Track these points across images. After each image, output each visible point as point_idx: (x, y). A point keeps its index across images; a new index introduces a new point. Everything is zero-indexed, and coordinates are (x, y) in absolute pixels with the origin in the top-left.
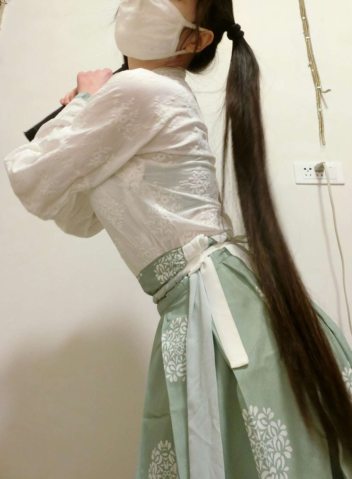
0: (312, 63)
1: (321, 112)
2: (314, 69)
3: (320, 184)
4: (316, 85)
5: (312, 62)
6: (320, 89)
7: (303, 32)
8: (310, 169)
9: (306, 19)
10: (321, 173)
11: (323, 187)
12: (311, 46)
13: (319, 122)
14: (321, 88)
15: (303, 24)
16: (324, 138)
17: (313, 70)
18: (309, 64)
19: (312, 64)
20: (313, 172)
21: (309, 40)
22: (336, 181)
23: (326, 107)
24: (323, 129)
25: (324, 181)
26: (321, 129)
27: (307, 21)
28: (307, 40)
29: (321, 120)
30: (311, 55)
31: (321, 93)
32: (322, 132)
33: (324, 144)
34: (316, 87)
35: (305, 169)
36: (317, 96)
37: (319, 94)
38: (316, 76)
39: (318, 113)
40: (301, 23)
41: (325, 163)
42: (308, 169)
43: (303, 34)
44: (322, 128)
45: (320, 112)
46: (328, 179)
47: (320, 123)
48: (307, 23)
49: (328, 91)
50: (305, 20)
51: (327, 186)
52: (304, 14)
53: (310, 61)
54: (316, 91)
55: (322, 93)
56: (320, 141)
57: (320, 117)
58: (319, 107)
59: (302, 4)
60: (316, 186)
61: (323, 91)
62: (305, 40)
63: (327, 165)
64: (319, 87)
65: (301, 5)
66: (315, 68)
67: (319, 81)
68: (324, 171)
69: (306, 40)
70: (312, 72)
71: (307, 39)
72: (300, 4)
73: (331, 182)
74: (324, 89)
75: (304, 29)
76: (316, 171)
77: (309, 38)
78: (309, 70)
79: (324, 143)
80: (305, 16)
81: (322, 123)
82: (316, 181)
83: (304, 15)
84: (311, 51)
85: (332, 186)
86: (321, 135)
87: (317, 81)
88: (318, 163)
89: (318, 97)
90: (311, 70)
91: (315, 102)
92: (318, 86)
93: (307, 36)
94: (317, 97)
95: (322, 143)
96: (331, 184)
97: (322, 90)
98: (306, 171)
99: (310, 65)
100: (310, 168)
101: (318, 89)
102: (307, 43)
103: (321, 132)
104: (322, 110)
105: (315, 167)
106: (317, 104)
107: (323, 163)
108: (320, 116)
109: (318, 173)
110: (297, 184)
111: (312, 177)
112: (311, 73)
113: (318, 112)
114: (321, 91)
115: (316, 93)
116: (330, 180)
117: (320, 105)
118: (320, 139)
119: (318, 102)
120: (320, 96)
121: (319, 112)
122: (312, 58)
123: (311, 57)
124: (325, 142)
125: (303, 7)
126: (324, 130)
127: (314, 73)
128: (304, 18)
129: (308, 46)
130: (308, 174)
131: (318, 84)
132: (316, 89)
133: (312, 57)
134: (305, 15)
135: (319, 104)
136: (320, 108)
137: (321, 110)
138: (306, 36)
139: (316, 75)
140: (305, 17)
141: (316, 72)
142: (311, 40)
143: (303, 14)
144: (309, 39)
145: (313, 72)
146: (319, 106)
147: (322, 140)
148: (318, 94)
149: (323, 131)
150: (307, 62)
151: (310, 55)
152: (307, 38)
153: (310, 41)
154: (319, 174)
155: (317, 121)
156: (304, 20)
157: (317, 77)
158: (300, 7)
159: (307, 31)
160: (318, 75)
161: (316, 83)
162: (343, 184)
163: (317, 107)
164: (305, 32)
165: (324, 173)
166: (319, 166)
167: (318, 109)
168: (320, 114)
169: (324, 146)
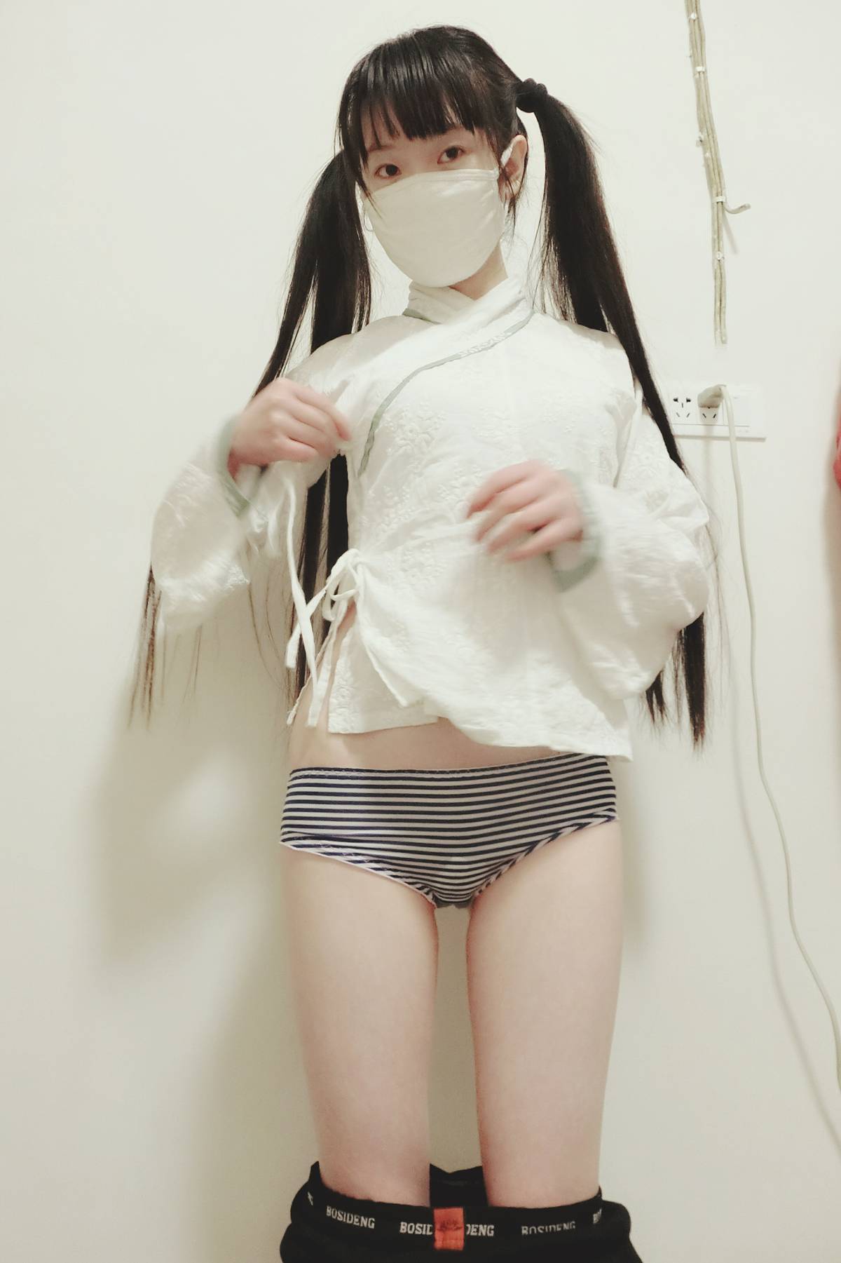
0: (708, 135)
1: (722, 261)
2: (711, 152)
3: (708, 438)
4: (714, 195)
5: (706, 134)
6: (722, 202)
7: (689, 55)
8: (688, 401)
9: (698, 18)
10: (712, 411)
11: (716, 443)
12: (707, 91)
13: (715, 287)
14: (724, 201)
15: (691, 33)
16: (725, 325)
17: (708, 155)
18: (698, 139)
19: (708, 140)
20: (694, 407)
21: (702, 75)
22: (747, 431)
23: (735, 250)
24: (723, 305)
25: (719, 430)
26: (718, 304)
27: (701, 25)
28: (697, 76)
29: (721, 282)
30: (707, 116)
31: (723, 213)
32: (720, 311)
33: (724, 342)
34: (711, 197)
35: (676, 400)
36: (713, 222)
37: (720, 215)
38: (714, 170)
39: (713, 264)
40: (685, 30)
41: (725, 386)
42: (682, 400)
43: (689, 59)
44: (721, 301)
45: (719, 261)
46: (730, 425)
47: (718, 290)
48: (699, 29)
49: (744, 208)
50: (696, 22)
51: (726, 442)
52: (694, 5)
53: (701, 130)
54: (713, 208)
55: (726, 212)
56: (715, 334)
57: (719, 275)
58: (717, 249)
60: (699, 442)
61: (730, 210)
62: (692, 74)
63: (730, 391)
64: (720, 199)
66: (713, 150)
67: (722, 184)
68: (721, 406)
69: (695, 75)
70: (706, 159)
71: (699, 73)
73: (739, 432)
74: (732, 204)
75: (693, 45)
76: (703, 406)
77: (704, 70)
78: (698, 154)
79: (724, 339)
80: (697, 10)
81: (723, 288)
82: (701, 430)
83: (694, 8)
84: (705, 107)
85: (739, 444)
86: (718, 318)
87: (716, 184)
88: (708, 386)
89: (716, 223)
90: (705, 153)
91: (709, 236)
92: (717, 196)
93: (699, 65)
94: (713, 224)
95: (719, 339)
96: (739, 439)
97: (727, 207)
98: (679, 405)
99: (701, 141)
100: (689, 398)
101: (718, 203)
102: (698, 82)
103: (717, 309)
104: (723, 258)
105: (700, 396)
106: (714, 240)
107: (723, 388)
108: (719, 271)
109: (706, 411)
111: (692, 420)
112: (703, 162)
113: (713, 260)
114: (723, 209)
115: (713, 214)
116: (736, 428)
117: (721, 243)
118: (716, 329)
119: (716, 236)
120: (720, 221)
121: (716, 262)
122: (708, 124)
123: (705, 122)
124: (725, 336)
126: (725, 307)
127: (710, 163)
128: (693, 16)
129: (698, 89)
130: (683, 413)
131: (720, 190)
132: (713, 204)
133: (707, 119)
134: (696, 7)
135: (717, 242)
136: (719, 250)
137: (721, 255)
138: (695, 64)
139: (716, 167)
140: (697, 13)
141: (715, 159)
142: (709, 74)
143: (692, 5)
144: (703, 72)
145: (708, 158)
146: (716, 245)
147: (719, 330)
148: (715, 216)
149: (722, 309)
150: (695, 134)
151: (702, 116)
152: (699, 69)
153: (706, 78)
154: (709, 413)
155: (710, 284)
156: (694, 21)
157: (716, 171)
159: (699, 50)
160: (719, 166)
161: (715, 187)
162: (762, 440)
163: (714, 247)
164: (693, 51)
165: (720, 411)
166: (710, 394)
167: (714, 254)
168: (720, 266)
169: (724, 345)
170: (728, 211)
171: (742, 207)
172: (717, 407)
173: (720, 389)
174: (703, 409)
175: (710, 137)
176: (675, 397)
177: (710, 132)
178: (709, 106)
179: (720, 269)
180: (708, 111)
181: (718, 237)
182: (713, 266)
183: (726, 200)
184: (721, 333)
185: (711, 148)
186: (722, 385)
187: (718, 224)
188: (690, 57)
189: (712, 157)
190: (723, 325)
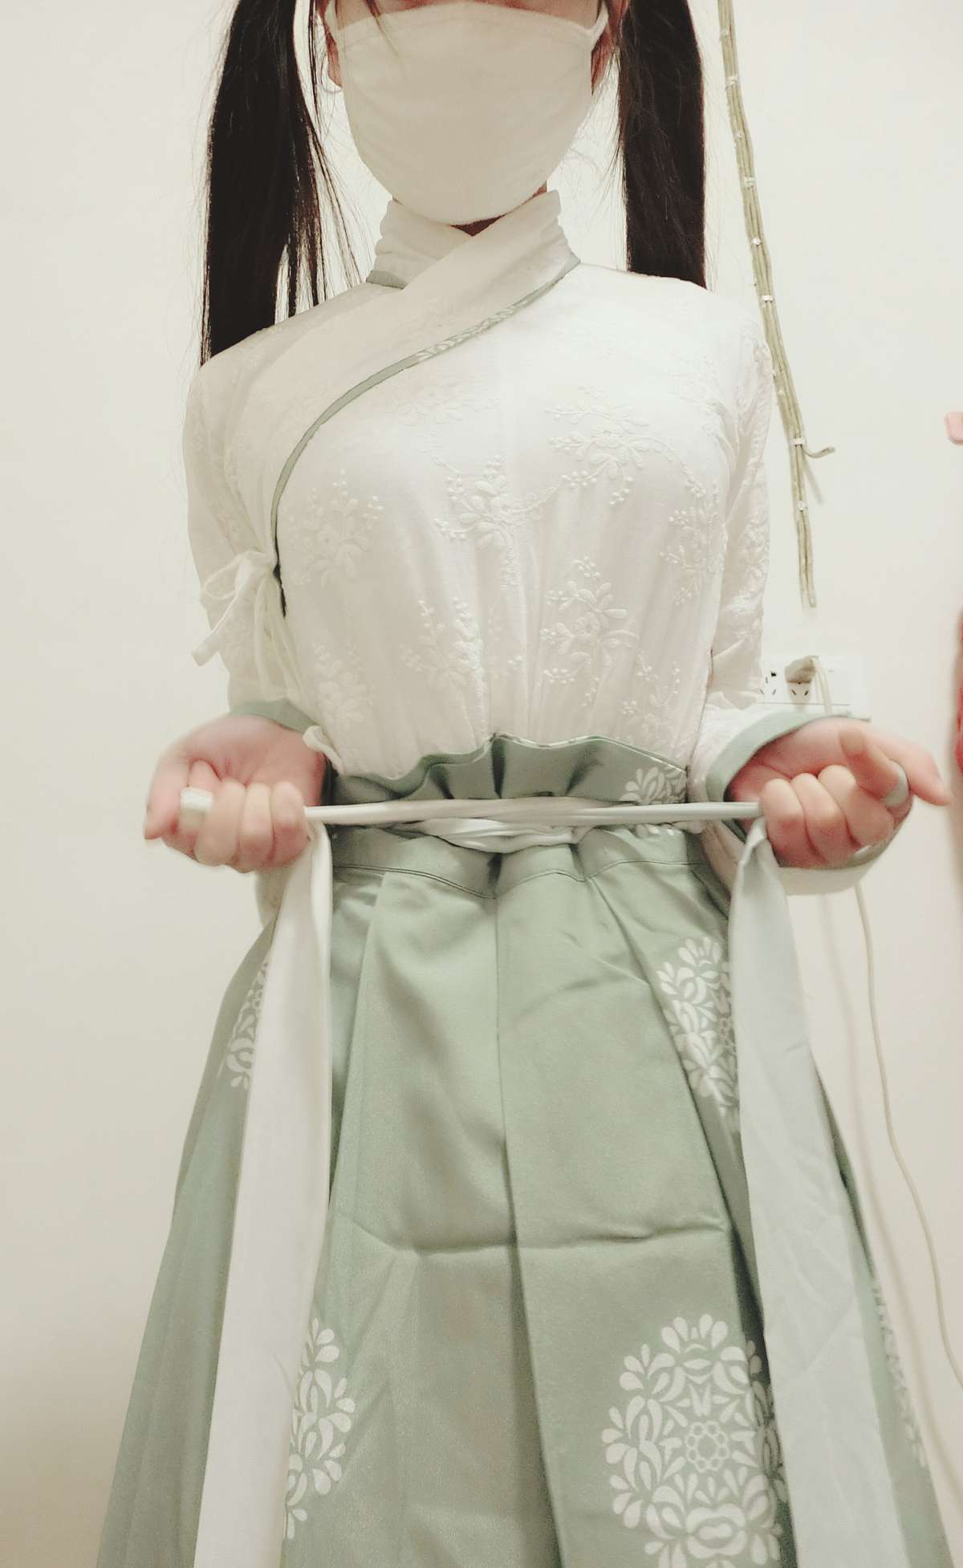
0: (781, 371)
1: (804, 513)
2: (785, 389)
4: (792, 437)
5: (778, 370)
6: (801, 445)
7: (753, 283)
8: (773, 675)
9: (761, 244)
10: (804, 687)
12: (776, 321)
13: (799, 541)
14: (803, 443)
15: (754, 260)
16: (813, 586)
17: (781, 392)
19: (782, 377)
20: (781, 684)
21: (768, 303)
23: (819, 498)
24: (809, 562)
26: (803, 561)
27: (766, 252)
28: (764, 305)
29: (806, 536)
30: (777, 346)
31: (803, 456)
32: (806, 568)
33: (813, 605)
34: (789, 439)
36: (792, 467)
37: (800, 459)
38: (789, 409)
39: (795, 514)
40: (748, 258)
41: (817, 657)
43: (754, 288)
44: (806, 558)
45: (802, 511)
46: (827, 703)
47: (802, 544)
48: (764, 254)
49: (826, 451)
50: (760, 247)
52: (756, 230)
54: (791, 452)
55: (806, 456)
56: (802, 596)
57: (802, 528)
58: (798, 498)
59: (752, 201)
61: (809, 453)
62: (758, 305)
63: (823, 664)
64: (798, 441)
65: (748, 205)
66: (788, 388)
67: (801, 424)
68: (814, 682)
69: (761, 304)
70: (779, 397)
71: (766, 302)
72: (745, 202)
74: (813, 447)
75: (758, 272)
76: (791, 681)
77: (772, 299)
79: (812, 601)
80: (760, 235)
81: (808, 544)
83: (756, 233)
84: (776, 337)
86: (804, 578)
87: (794, 425)
88: (797, 657)
89: (795, 468)
91: (788, 483)
92: (795, 438)
93: (765, 295)
94: (792, 469)
95: (807, 602)
97: (806, 450)
100: (775, 671)
101: (796, 446)
102: (765, 314)
103: (803, 569)
104: (807, 508)
105: (787, 670)
106: (794, 489)
107: (813, 659)
108: (801, 524)
109: (796, 687)
111: (780, 697)
113: (795, 511)
114: (803, 452)
115: (791, 457)
116: (833, 707)
117: (803, 491)
118: (802, 590)
119: (796, 484)
120: (801, 466)
121: (799, 512)
122: (780, 358)
124: (814, 598)
125: (753, 208)
126: (811, 564)
127: (785, 401)
128: (756, 241)
129: (766, 321)
131: (798, 431)
132: (790, 447)
133: (779, 352)
134: (759, 232)
135: (797, 490)
136: (800, 500)
137: (804, 505)
138: (761, 294)
139: (791, 406)
140: (760, 238)
141: (790, 398)
142: (777, 304)
143: (754, 231)
144: (771, 302)
145: (782, 396)
146: (798, 493)
147: (806, 592)
148: (795, 461)
149: (809, 567)
152: (766, 298)
153: (774, 309)
154: (801, 689)
155: (792, 538)
156: (757, 246)
157: (792, 410)
158: (745, 208)
159: (764, 274)
160: (795, 405)
161: (792, 427)
163: (794, 496)
164: (759, 282)
165: (813, 687)
166: (800, 666)
167: (795, 504)
168: (803, 517)
169: (814, 609)
170: (810, 456)
171: (824, 451)
172: (808, 682)
173: (811, 661)
174: (793, 684)
175: (783, 372)
177: (782, 367)
178: (779, 339)
179: (804, 521)
180: (779, 344)
181: (799, 484)
182: (795, 518)
183: (806, 442)
184: (808, 594)
185: (784, 385)
186: (813, 657)
187: (798, 468)
188: (755, 285)
189: (786, 394)
190: (810, 587)
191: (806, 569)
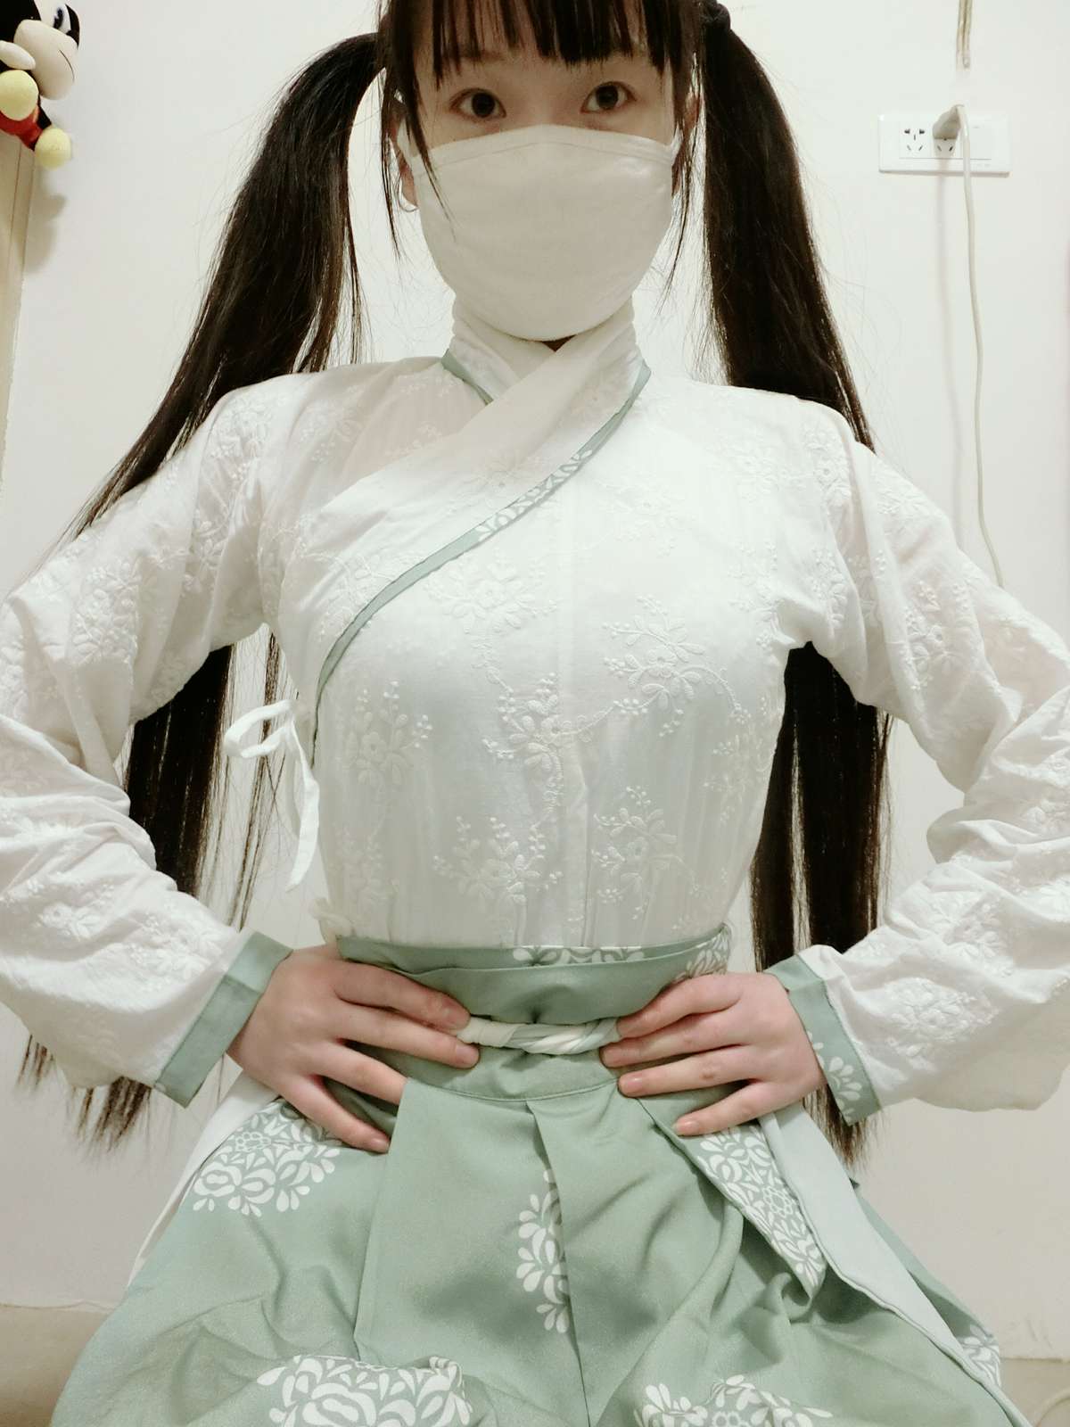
3: (942, 174)
8: (922, 132)
10: (948, 144)
11: (950, 179)
13: (960, 4)
16: (968, 47)
20: (928, 139)
22: (985, 167)
24: (967, 22)
25: (955, 164)
26: (962, 22)
29: (966, 1)
32: (964, 29)
33: (967, 66)
35: (907, 132)
41: (962, 107)
42: (915, 131)
44: (965, 19)
47: (963, 6)
51: (960, 180)
56: (957, 57)
60: (933, 178)
63: (969, 120)
68: (959, 138)
73: (975, 166)
76: (938, 137)
79: (966, 62)
81: (968, 5)
82: (934, 165)
85: (975, 180)
86: (961, 37)
88: (945, 111)
95: (961, 63)
96: (974, 174)
98: (911, 136)
100: (923, 129)
103: (961, 30)
105: (935, 127)
107: (959, 109)
109: (941, 143)
110: (881, 171)
111: (925, 153)
116: (971, 161)
118: (958, 51)
124: (969, 59)
126: (970, 25)
130: (915, 145)
147: (961, 52)
154: (945, 145)
162: (1005, 175)
165: (958, 143)
166: (947, 120)
169: (967, 70)
172: (954, 138)
173: (958, 112)
174: (938, 141)
176: (907, 129)
184: (963, 54)
186: (959, 106)
190: (966, 47)
191: (964, 31)
